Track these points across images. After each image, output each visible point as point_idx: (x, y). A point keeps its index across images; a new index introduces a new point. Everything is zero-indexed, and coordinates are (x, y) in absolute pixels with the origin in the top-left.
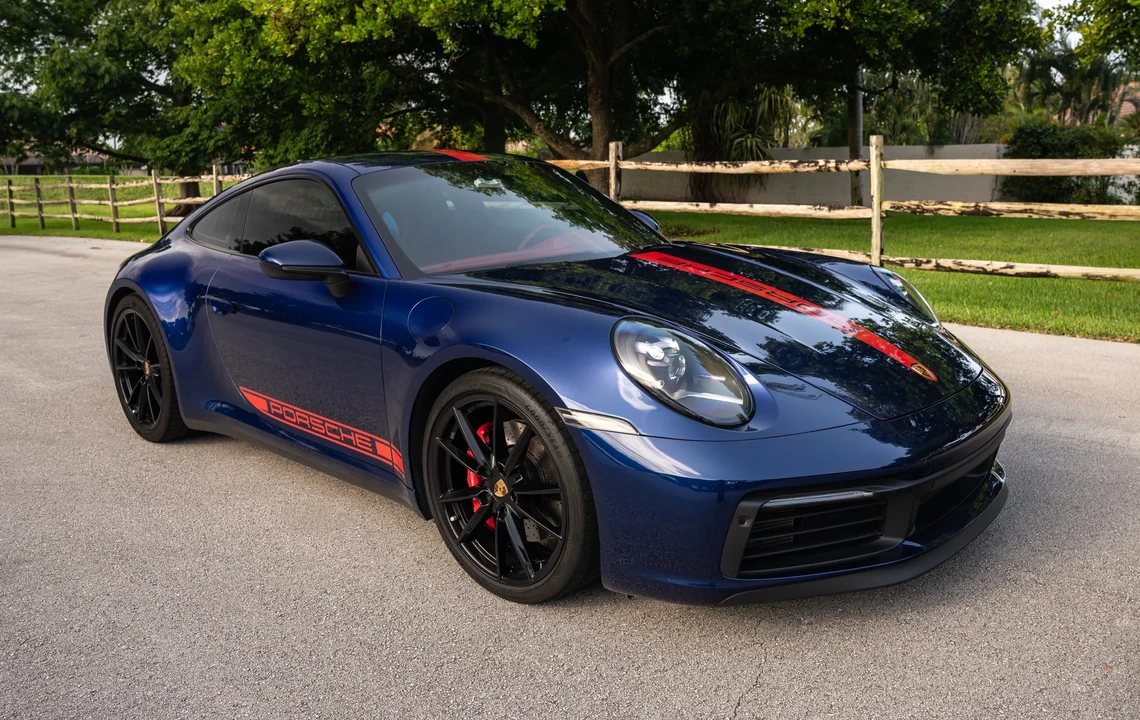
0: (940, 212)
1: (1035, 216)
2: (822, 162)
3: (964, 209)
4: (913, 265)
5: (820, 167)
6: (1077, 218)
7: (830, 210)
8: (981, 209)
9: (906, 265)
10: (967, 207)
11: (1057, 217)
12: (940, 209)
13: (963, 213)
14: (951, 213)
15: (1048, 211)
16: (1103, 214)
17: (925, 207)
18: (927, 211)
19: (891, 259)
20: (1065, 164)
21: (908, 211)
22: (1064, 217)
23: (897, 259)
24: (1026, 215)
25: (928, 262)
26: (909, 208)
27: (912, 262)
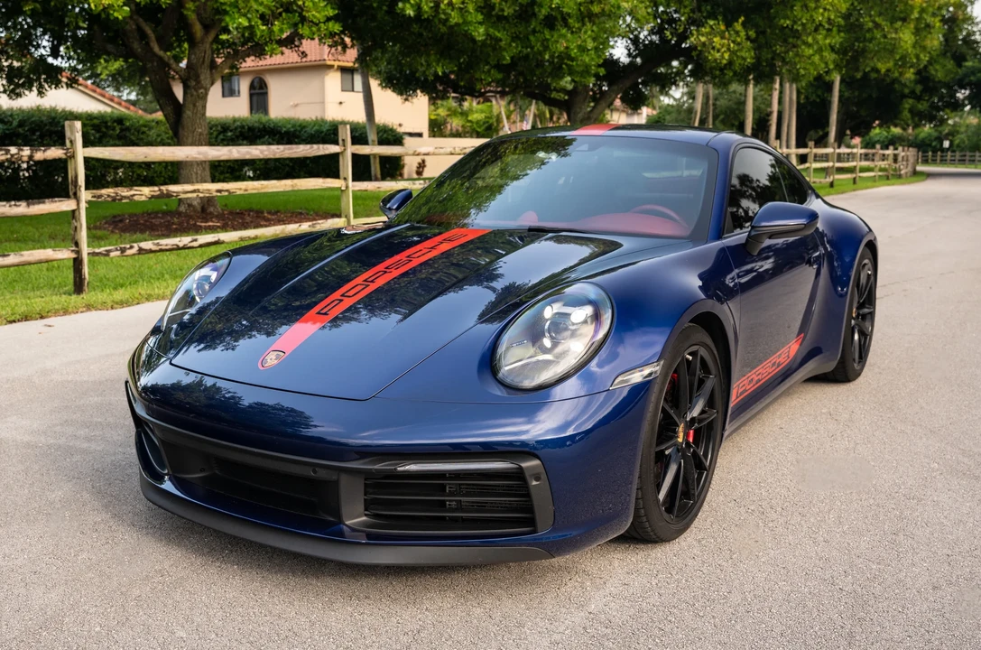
0: (136, 198)
1: (201, 195)
2: (13, 150)
3: (152, 193)
4: (118, 253)
5: (12, 155)
6: (226, 193)
7: (28, 205)
8: (165, 192)
9: (112, 254)
10: (154, 191)
11: (215, 194)
12: (134, 195)
13: (153, 197)
14: (143, 198)
15: (209, 190)
16: (240, 189)
17: (123, 194)
18: (125, 197)
19: (97, 250)
20: (218, 150)
21: (109, 199)
22: (219, 194)
23: (102, 250)
24: (195, 195)
25: (131, 247)
26: (109, 196)
27: (117, 250)
